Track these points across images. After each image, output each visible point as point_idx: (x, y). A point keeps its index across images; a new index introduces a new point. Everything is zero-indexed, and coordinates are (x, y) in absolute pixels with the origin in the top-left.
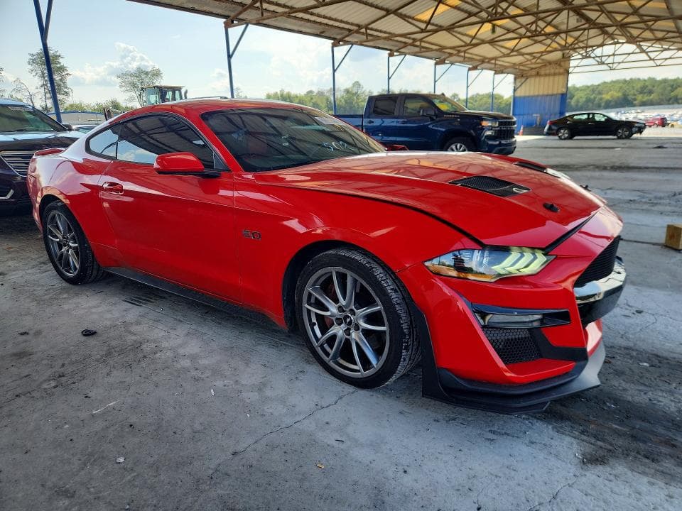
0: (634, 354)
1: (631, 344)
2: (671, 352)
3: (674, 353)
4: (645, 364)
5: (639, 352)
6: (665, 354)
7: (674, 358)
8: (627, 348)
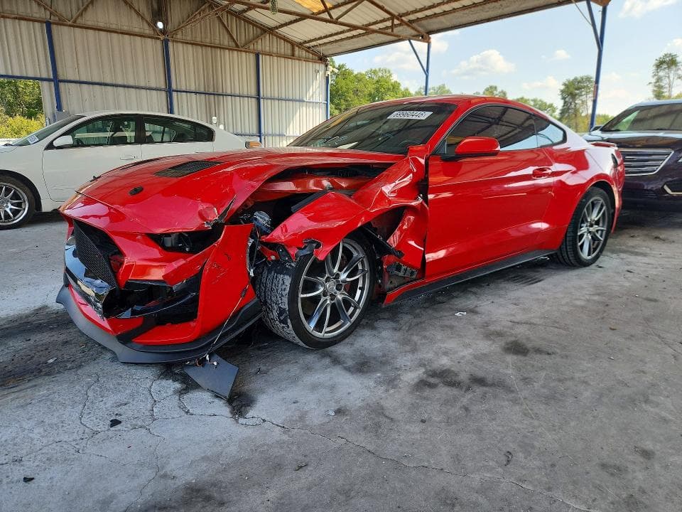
0: (69, 365)
1: (79, 372)
2: (35, 386)
3: (31, 387)
4: (51, 361)
5: (66, 369)
6: (40, 381)
7: (29, 381)
8: (80, 366)
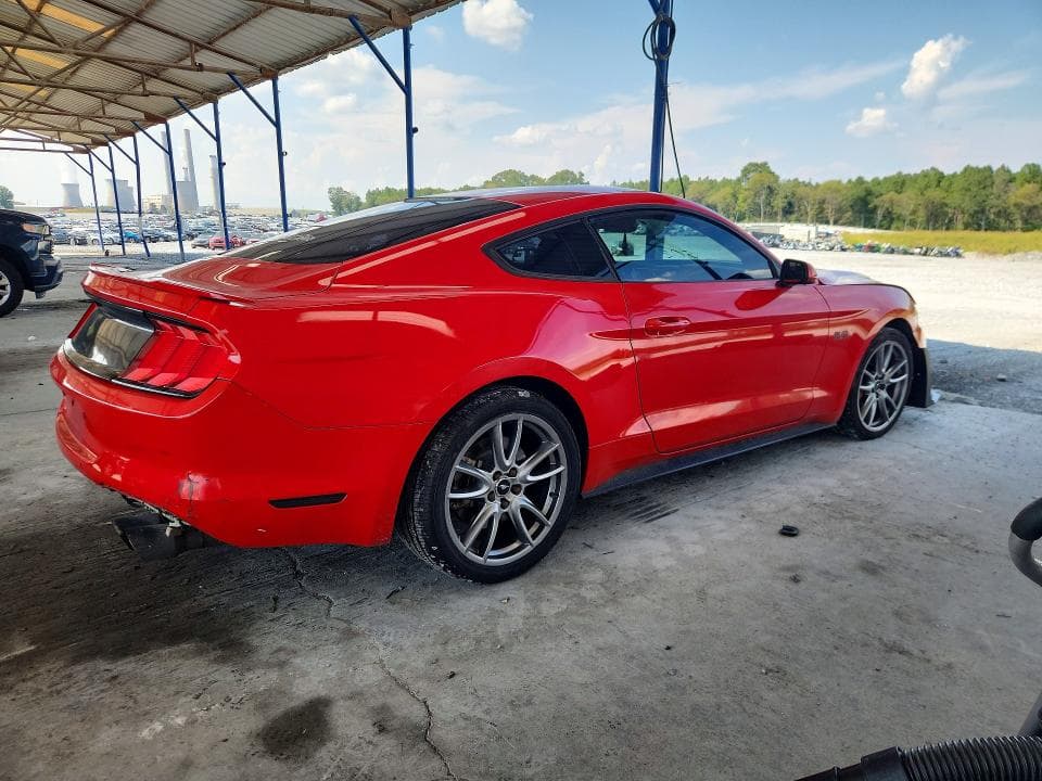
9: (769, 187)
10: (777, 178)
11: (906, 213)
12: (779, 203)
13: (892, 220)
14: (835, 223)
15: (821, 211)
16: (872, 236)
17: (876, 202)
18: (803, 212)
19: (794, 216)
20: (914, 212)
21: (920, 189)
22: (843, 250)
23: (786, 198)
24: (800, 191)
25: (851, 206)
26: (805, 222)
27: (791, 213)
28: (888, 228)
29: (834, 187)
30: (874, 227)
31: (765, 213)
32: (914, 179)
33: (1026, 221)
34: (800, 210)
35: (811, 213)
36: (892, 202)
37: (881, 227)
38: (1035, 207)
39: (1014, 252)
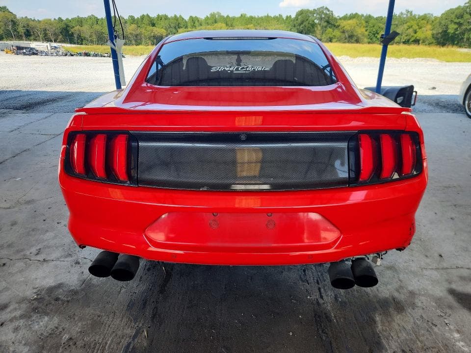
9: (12, 21)
10: (15, 16)
11: (87, 36)
12: (21, 30)
13: (82, 40)
14: (55, 41)
15: (46, 35)
16: (77, 48)
17: (72, 30)
18: (36, 35)
19: (32, 38)
20: (91, 36)
21: (90, 25)
22: (72, 55)
23: (24, 27)
24: (31, 23)
25: (61, 33)
26: (39, 41)
27: (30, 35)
28: (82, 44)
29: (48, 22)
30: (75, 43)
31: (14, 35)
32: (86, 20)
33: (136, 41)
34: (34, 34)
35: (41, 36)
36: (79, 31)
37: (78, 43)
38: (138, 35)
39: (143, 54)
